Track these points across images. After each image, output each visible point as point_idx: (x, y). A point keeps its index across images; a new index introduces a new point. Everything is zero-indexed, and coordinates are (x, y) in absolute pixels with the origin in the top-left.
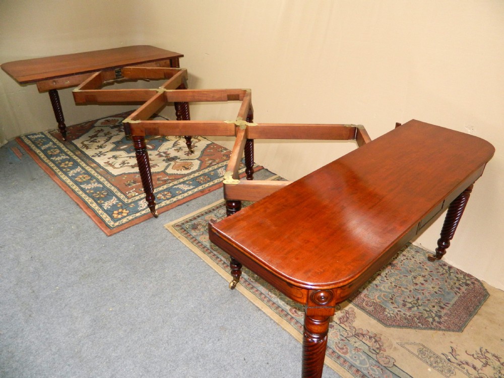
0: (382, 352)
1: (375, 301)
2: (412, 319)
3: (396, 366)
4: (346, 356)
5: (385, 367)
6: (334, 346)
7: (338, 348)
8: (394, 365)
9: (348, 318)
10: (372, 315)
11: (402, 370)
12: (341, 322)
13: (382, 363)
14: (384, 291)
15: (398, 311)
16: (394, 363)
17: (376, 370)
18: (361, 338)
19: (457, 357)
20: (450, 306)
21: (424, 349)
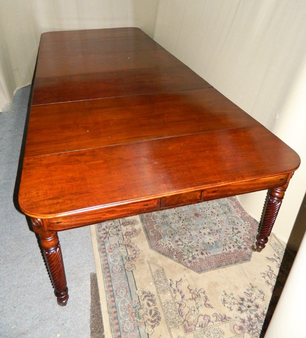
0: (133, 261)
1: (159, 232)
2: (173, 251)
3: (133, 273)
4: (109, 253)
5: (125, 269)
6: (108, 246)
7: (109, 247)
8: (132, 271)
9: (132, 234)
10: (149, 239)
11: (133, 276)
12: (125, 235)
13: (126, 266)
14: (172, 228)
15: (169, 243)
16: (133, 270)
17: (118, 269)
18: (128, 248)
19: (178, 286)
20: (209, 255)
21: (162, 271)
